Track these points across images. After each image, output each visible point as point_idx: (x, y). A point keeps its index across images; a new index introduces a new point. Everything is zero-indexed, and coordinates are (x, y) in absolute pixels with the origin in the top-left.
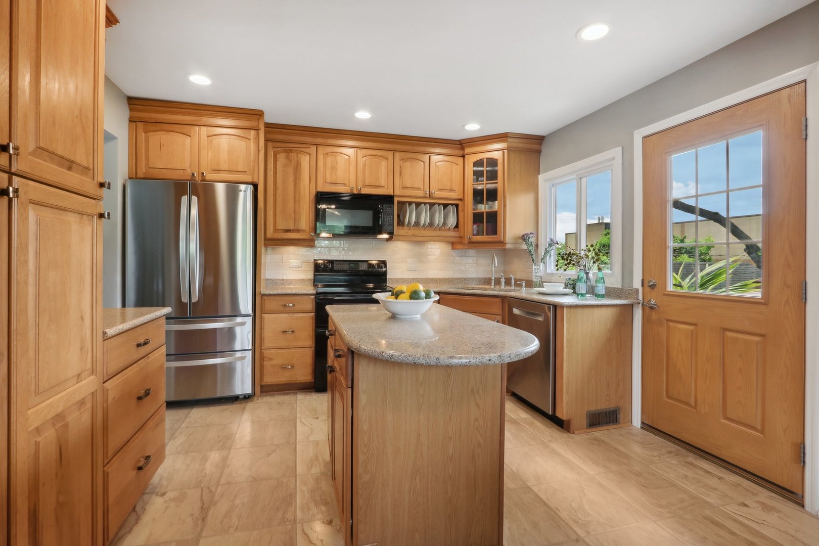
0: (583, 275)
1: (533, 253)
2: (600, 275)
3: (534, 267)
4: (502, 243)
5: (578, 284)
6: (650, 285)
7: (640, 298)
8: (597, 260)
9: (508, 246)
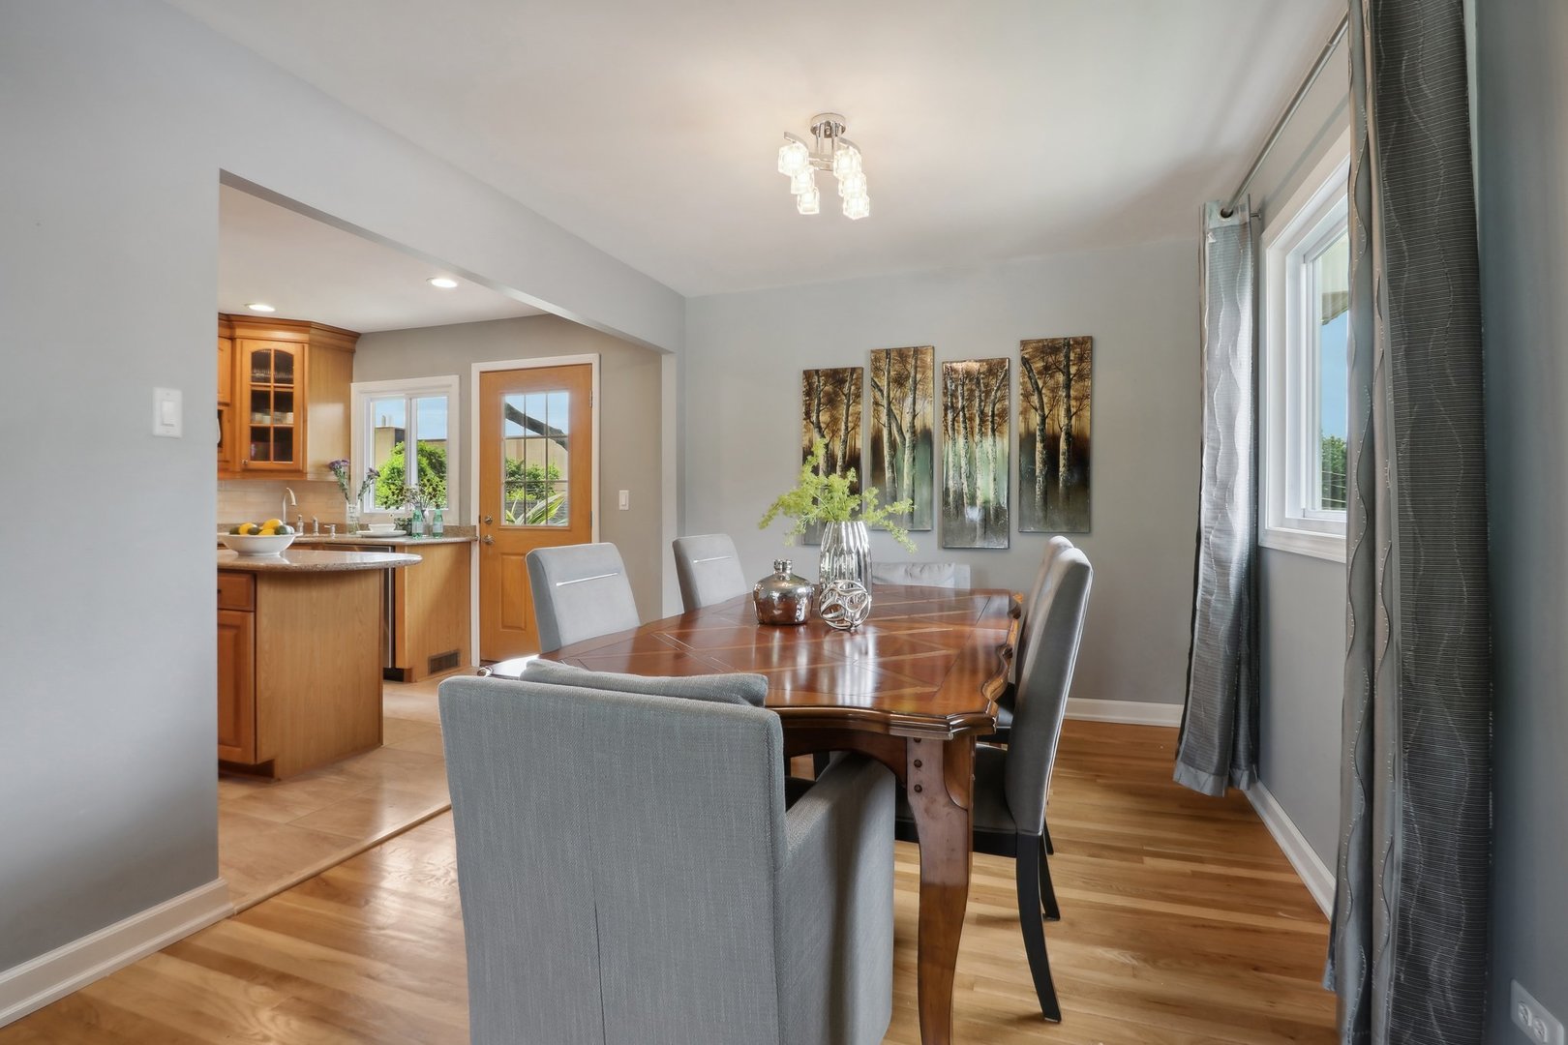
0: (418, 513)
1: (346, 486)
2: (438, 512)
3: (348, 505)
4: (300, 472)
5: (414, 523)
6: (486, 521)
7: (478, 535)
8: (435, 496)
9: (310, 477)
